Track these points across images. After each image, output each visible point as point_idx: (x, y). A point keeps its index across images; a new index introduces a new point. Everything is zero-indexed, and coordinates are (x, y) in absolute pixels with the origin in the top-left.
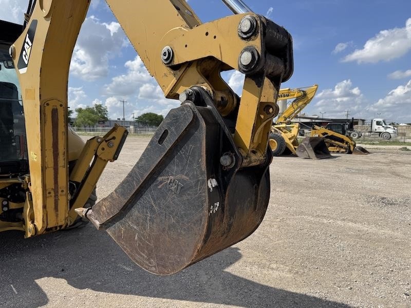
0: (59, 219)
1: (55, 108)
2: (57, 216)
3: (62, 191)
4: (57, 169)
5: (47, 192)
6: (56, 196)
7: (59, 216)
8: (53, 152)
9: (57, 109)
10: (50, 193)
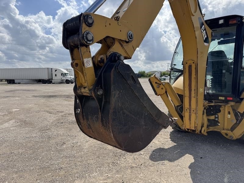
0: (191, 125)
1: (190, 64)
2: (190, 123)
3: (193, 111)
4: (191, 98)
5: (186, 109)
6: (190, 112)
7: (191, 123)
8: (189, 89)
9: (191, 65)
10: (187, 110)
